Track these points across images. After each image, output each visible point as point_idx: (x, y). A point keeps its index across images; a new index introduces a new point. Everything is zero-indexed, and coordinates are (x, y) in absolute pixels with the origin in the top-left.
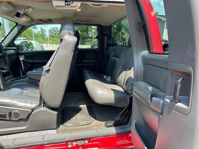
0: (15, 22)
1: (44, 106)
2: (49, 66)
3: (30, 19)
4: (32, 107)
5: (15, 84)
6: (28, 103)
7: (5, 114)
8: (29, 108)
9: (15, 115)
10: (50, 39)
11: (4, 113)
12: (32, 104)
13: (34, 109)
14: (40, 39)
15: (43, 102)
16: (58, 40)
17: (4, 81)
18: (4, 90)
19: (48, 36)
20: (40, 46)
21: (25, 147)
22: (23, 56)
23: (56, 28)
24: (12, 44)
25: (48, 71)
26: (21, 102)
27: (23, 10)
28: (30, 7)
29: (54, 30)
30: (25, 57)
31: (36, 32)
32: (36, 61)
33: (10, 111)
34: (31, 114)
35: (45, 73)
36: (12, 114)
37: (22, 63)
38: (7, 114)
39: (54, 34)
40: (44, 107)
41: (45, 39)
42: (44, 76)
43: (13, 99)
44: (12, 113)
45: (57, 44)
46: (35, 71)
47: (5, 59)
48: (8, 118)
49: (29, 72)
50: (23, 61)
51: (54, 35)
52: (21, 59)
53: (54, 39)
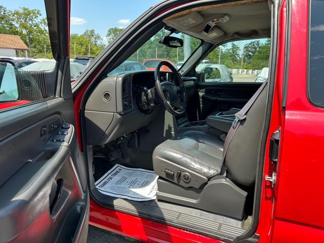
0: (201, 39)
1: (227, 177)
2: (246, 114)
3: (223, 33)
4: (208, 173)
5: (189, 132)
6: (204, 165)
7: (173, 175)
8: (204, 174)
9: (185, 179)
10: (244, 61)
11: (172, 173)
12: (209, 168)
13: (211, 177)
14: (229, 61)
15: (226, 170)
16: (257, 63)
17: (176, 125)
18: (175, 138)
19: (241, 57)
20: (226, 73)
21: (192, 232)
22: (204, 90)
23: (256, 42)
24: (192, 72)
25: (242, 122)
26: (195, 161)
27: (215, 20)
28: (226, 14)
29: (254, 45)
30: (206, 92)
31: (224, 51)
32: (221, 99)
33: (179, 172)
34: (206, 183)
35: (237, 123)
36: (182, 178)
37: (201, 100)
38: (175, 175)
39: (252, 52)
40: (227, 179)
41: (236, 60)
42: (234, 128)
43: (186, 155)
44: (182, 175)
45: (255, 69)
46: (219, 115)
47: (182, 95)
48: (175, 181)
49: (210, 117)
50: (203, 97)
51: (252, 54)
52: (201, 94)
53: (251, 60)
